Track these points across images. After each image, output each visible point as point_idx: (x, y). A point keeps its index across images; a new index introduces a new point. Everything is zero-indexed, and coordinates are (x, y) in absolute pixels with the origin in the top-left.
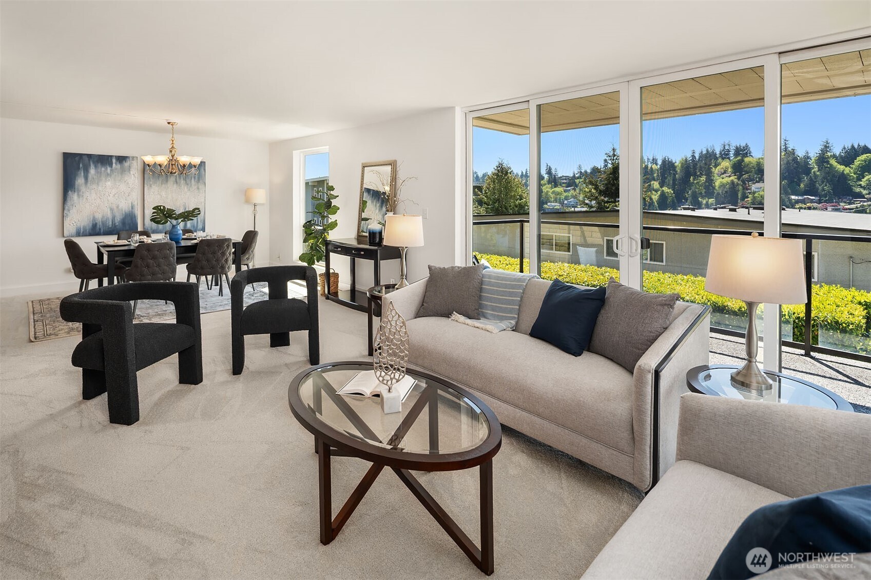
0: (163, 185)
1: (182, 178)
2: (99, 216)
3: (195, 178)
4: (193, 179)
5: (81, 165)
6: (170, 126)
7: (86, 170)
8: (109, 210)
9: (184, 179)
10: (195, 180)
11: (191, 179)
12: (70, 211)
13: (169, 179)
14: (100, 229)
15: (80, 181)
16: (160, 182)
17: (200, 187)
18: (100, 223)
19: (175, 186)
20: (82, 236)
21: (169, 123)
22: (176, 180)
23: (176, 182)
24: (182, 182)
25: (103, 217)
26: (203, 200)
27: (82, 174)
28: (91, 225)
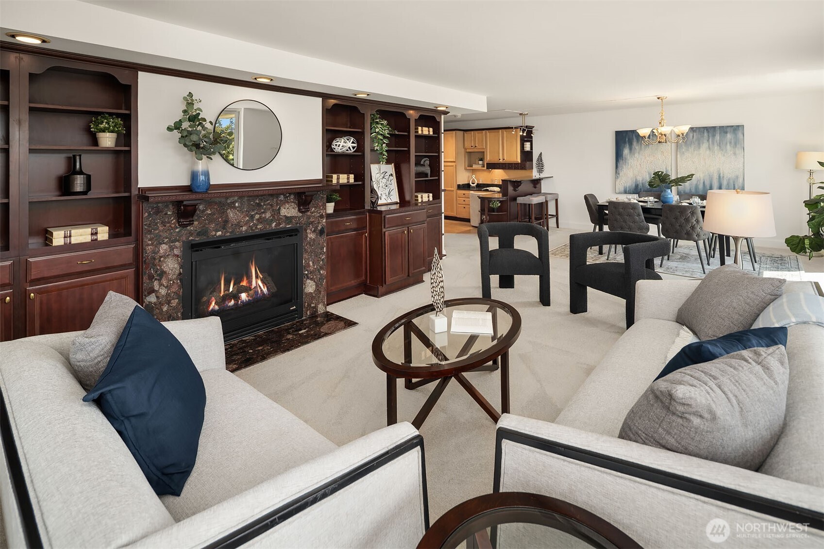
0: (696, 152)
1: (716, 144)
2: (640, 179)
3: (730, 143)
4: (728, 144)
5: (627, 140)
6: (660, 100)
7: (631, 144)
8: (647, 174)
9: (717, 145)
10: (730, 145)
11: (726, 144)
12: (620, 174)
13: (701, 145)
14: (641, 189)
15: (626, 151)
16: (693, 148)
17: (737, 152)
18: (641, 185)
19: (708, 152)
20: (628, 194)
21: (658, 98)
22: (709, 146)
23: (709, 148)
24: (716, 148)
25: (643, 179)
26: (741, 165)
27: (628, 146)
28: (634, 186)
